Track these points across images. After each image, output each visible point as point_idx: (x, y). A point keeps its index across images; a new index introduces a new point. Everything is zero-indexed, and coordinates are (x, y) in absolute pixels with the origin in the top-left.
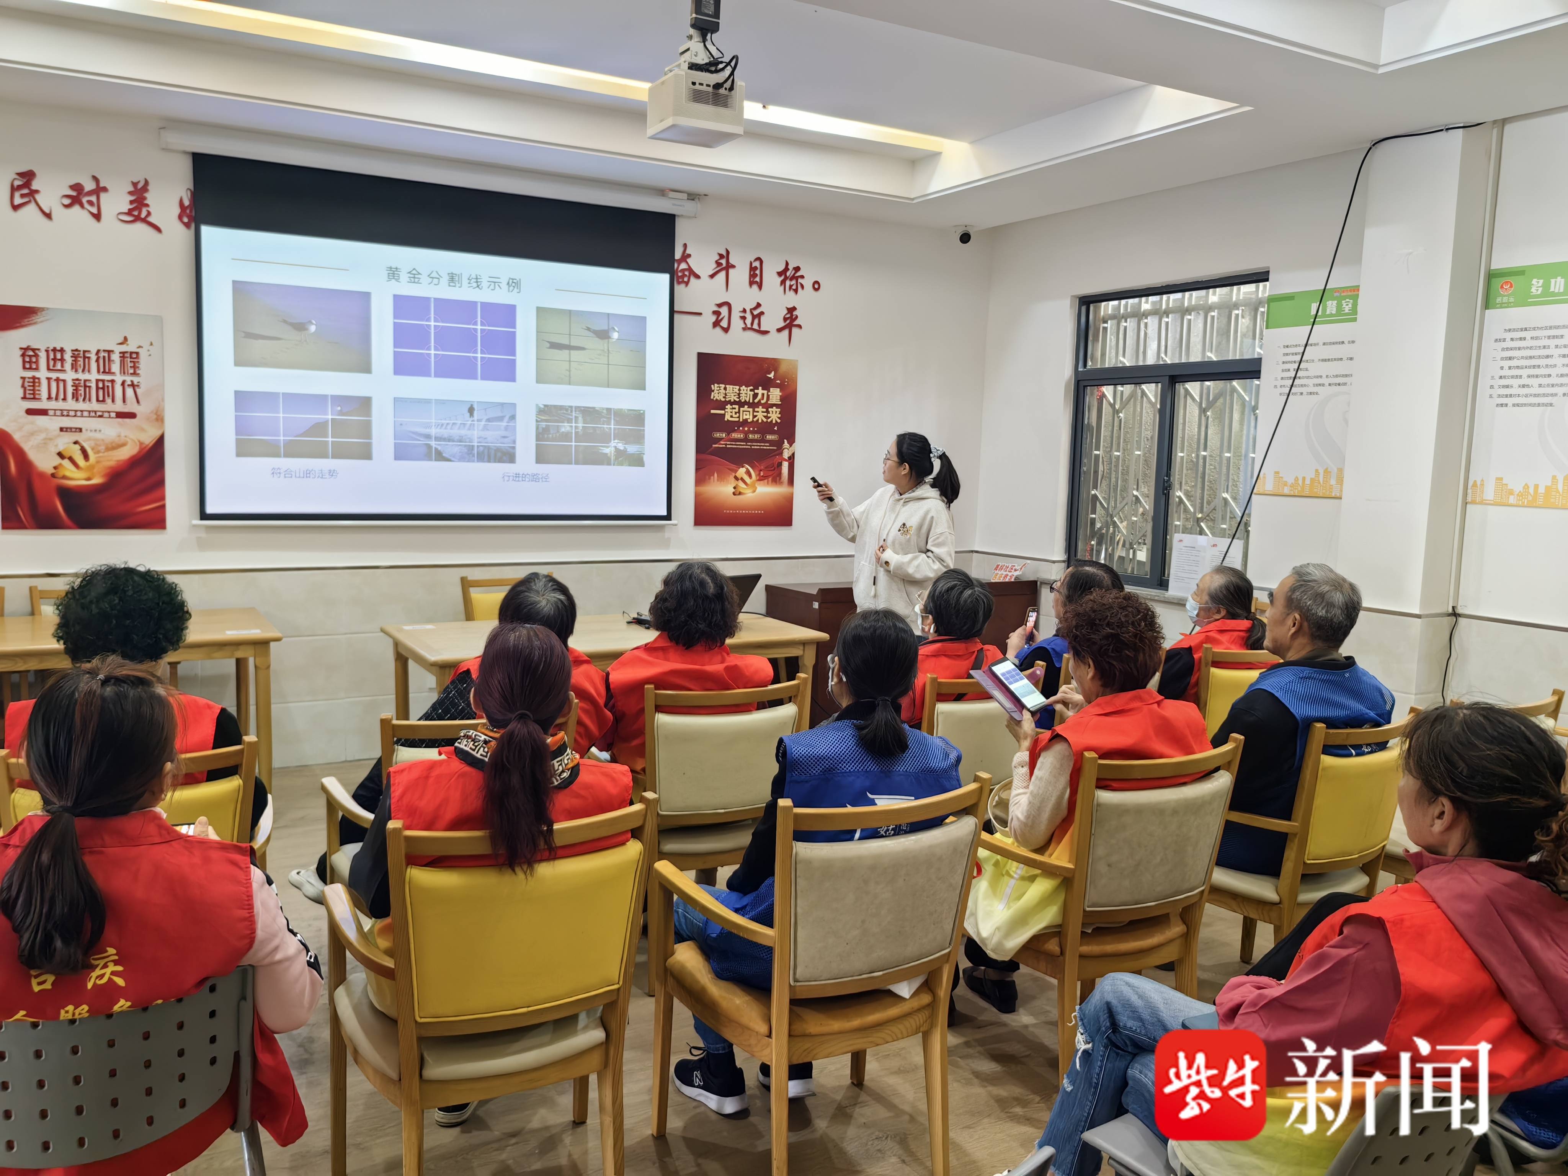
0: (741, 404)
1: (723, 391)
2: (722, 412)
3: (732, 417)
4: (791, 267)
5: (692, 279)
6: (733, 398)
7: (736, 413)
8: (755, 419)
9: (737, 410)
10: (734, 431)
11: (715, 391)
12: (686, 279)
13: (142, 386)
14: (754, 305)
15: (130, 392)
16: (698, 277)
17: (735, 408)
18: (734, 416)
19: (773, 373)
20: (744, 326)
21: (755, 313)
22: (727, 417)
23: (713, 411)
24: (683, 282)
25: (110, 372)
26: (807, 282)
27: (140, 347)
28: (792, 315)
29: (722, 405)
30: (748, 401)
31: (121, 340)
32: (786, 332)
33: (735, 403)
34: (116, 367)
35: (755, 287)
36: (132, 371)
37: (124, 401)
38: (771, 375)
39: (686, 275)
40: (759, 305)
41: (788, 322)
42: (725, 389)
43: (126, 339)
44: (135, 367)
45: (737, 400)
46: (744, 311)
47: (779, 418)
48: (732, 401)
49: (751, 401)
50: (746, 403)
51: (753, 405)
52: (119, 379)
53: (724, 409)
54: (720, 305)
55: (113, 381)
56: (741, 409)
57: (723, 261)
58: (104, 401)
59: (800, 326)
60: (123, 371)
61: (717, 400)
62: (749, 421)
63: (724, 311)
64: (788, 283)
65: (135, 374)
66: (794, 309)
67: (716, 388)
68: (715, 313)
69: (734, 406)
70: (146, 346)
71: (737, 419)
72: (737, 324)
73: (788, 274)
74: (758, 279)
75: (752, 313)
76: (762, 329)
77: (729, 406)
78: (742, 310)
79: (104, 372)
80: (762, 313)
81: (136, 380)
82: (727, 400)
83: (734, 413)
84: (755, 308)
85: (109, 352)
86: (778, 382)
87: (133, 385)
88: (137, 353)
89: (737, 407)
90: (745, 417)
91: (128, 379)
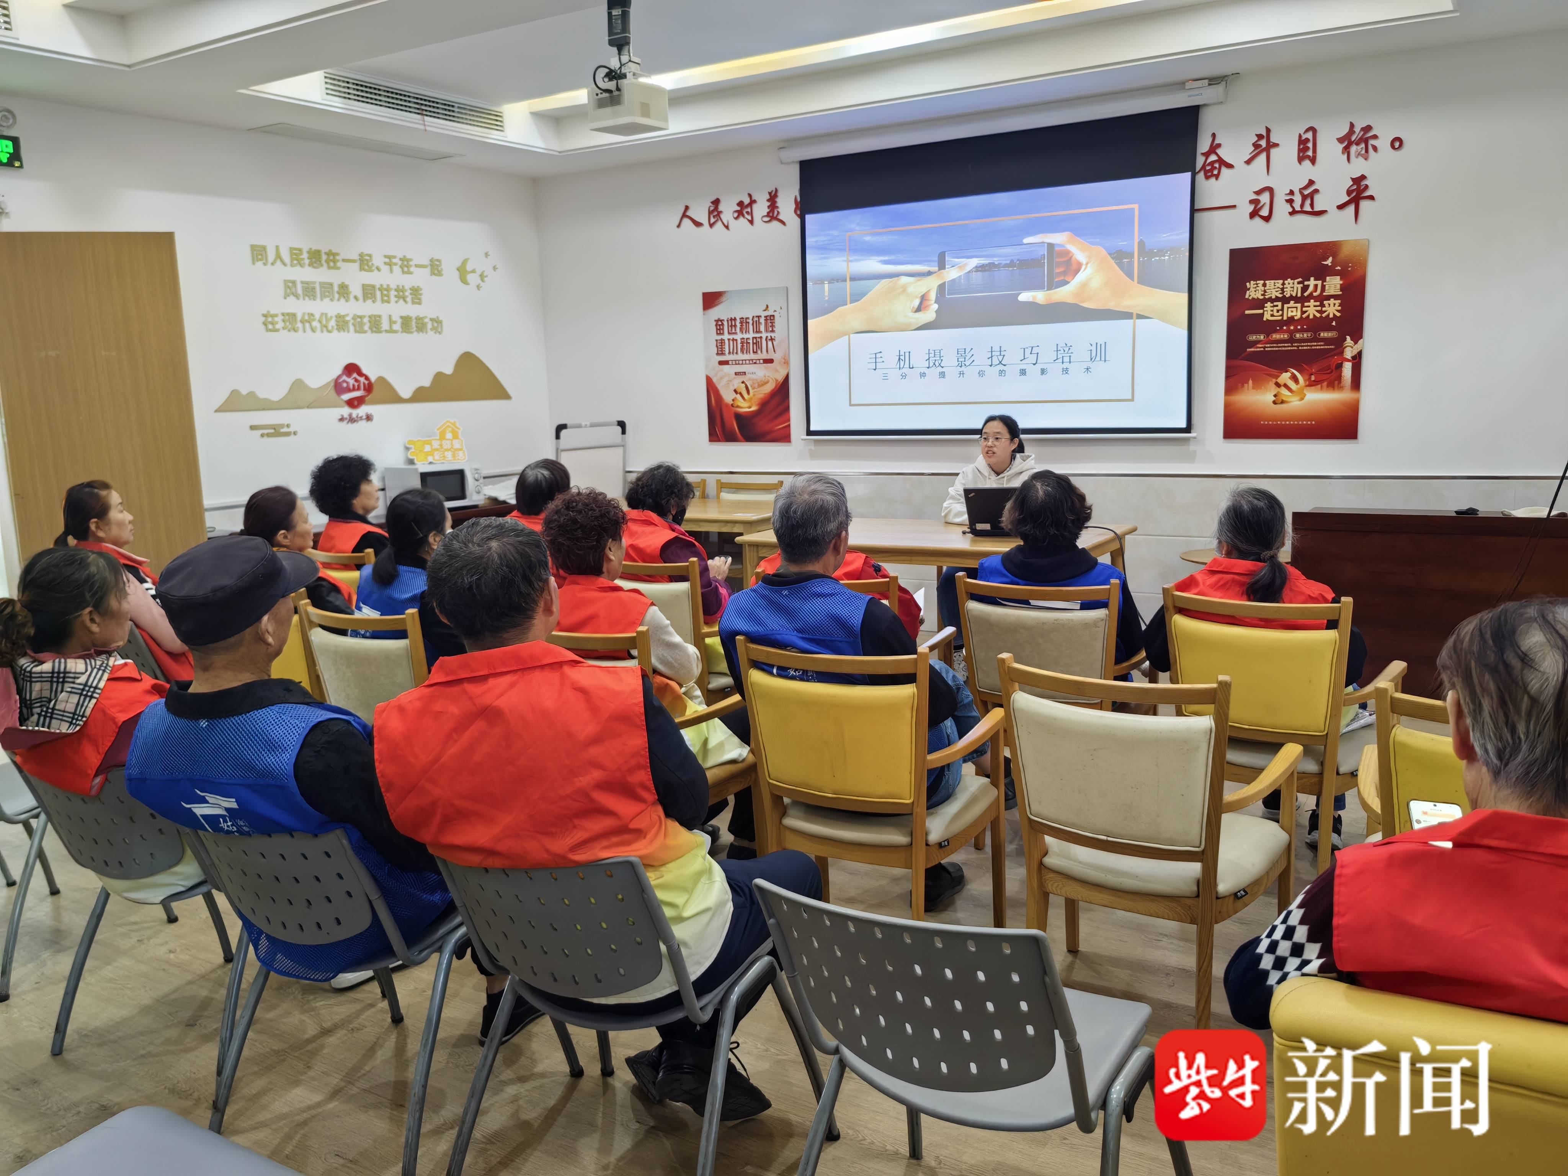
0: (1285, 300)
1: (1261, 288)
2: (1261, 311)
3: (1272, 315)
4: (1357, 129)
5: (1224, 169)
6: (1274, 293)
7: (1278, 311)
8: (1304, 316)
9: (1280, 307)
10: (1276, 331)
11: (1251, 289)
12: (1215, 172)
13: (776, 339)
14: (1306, 182)
15: (770, 343)
16: (1230, 166)
17: (1277, 306)
18: (1275, 314)
19: (1330, 259)
20: (1291, 210)
21: (1306, 192)
22: (1267, 316)
23: (1247, 312)
24: (1213, 175)
25: (760, 332)
26: (1383, 143)
27: (775, 311)
28: (1359, 185)
29: (1260, 304)
30: (1294, 295)
31: (765, 307)
32: (1351, 208)
33: (1277, 299)
34: (762, 328)
35: (1307, 163)
36: (771, 329)
37: (767, 351)
38: (1329, 262)
39: (1216, 168)
40: (1311, 182)
41: (1354, 194)
42: (1264, 285)
43: (767, 306)
44: (772, 326)
45: (1280, 296)
46: (1292, 193)
47: (1338, 311)
48: (1274, 297)
49: (1299, 295)
50: (1291, 298)
51: (1302, 300)
52: (764, 335)
53: (1262, 307)
54: (1258, 193)
55: (761, 337)
56: (1286, 306)
57: (1263, 143)
58: (756, 352)
59: (1371, 198)
60: (767, 331)
61: (1253, 299)
62: (1296, 318)
63: (1265, 198)
64: (1354, 149)
65: (773, 331)
66: (1363, 177)
67: (1252, 286)
68: (1251, 202)
69: (1275, 304)
70: (778, 310)
71: (1280, 318)
72: (1282, 208)
73: (1353, 138)
74: (1310, 153)
75: (1301, 193)
76: (1317, 209)
77: (1269, 304)
78: (1288, 192)
79: (757, 332)
80: (1316, 191)
81: (773, 335)
82: (1267, 297)
83: (1275, 311)
84: (1306, 187)
85: (759, 317)
86: (1339, 268)
87: (772, 339)
88: (773, 316)
89: (1279, 304)
90: (1290, 314)
91: (769, 335)
